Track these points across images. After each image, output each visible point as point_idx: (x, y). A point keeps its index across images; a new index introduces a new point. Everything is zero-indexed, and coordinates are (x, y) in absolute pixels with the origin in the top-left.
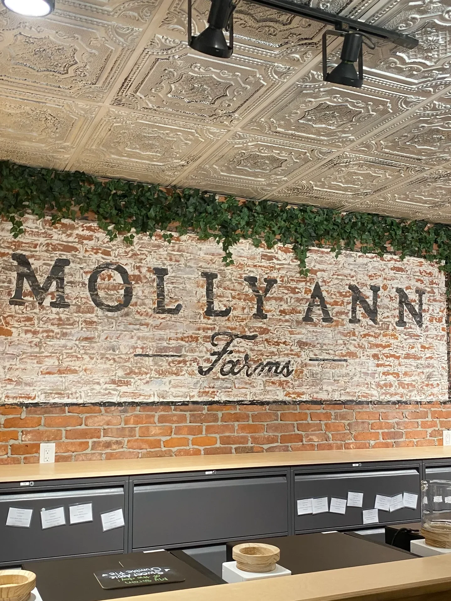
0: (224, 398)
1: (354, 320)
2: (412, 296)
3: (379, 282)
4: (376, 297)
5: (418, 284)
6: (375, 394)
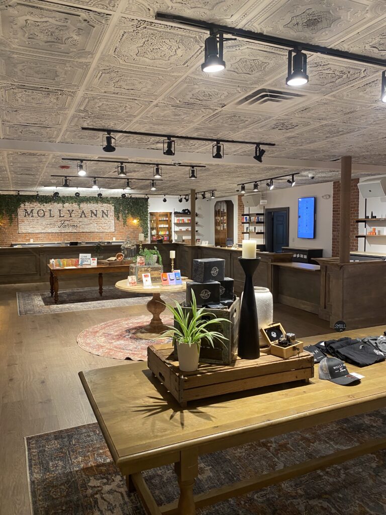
0: (63, 232)
1: (92, 217)
3: (97, 209)
4: (96, 212)
5: (107, 209)
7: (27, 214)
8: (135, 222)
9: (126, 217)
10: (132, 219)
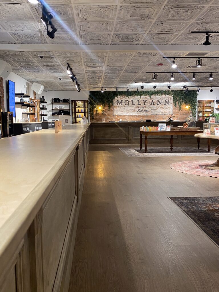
0: (140, 114)
1: (158, 104)
2: (167, 101)
3: (162, 99)
4: (161, 101)
5: (168, 99)
6: (161, 114)
7: (118, 103)
8: (187, 107)
9: (181, 104)
10: (185, 105)
